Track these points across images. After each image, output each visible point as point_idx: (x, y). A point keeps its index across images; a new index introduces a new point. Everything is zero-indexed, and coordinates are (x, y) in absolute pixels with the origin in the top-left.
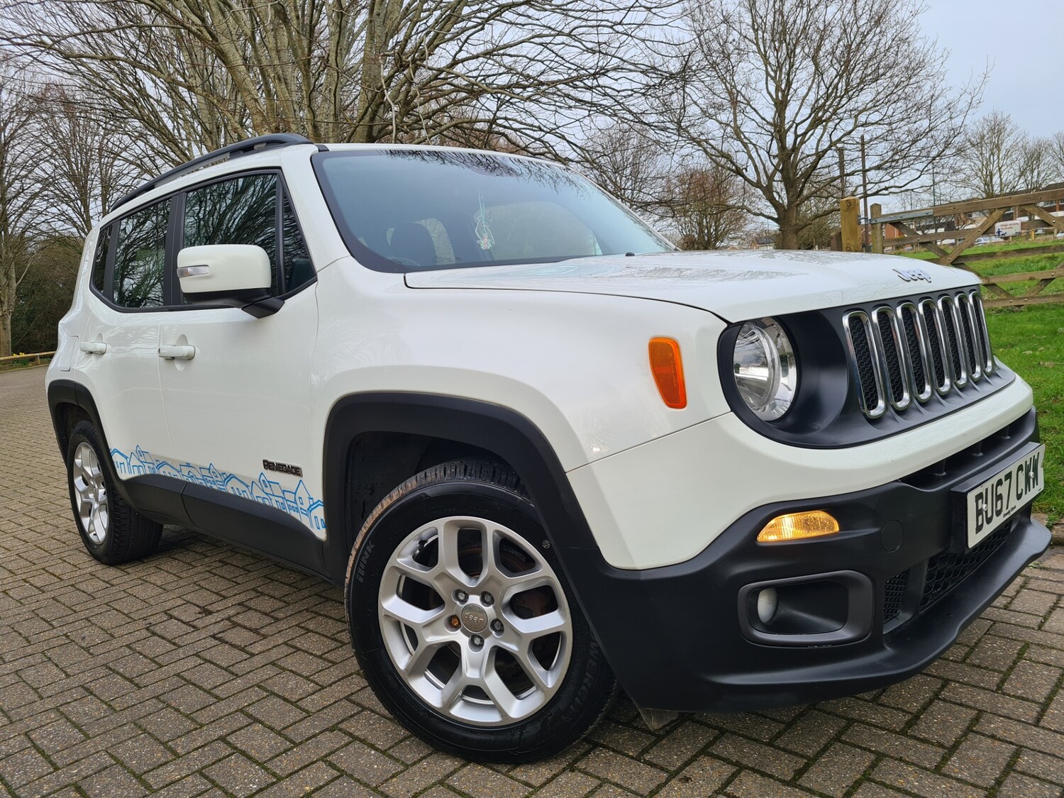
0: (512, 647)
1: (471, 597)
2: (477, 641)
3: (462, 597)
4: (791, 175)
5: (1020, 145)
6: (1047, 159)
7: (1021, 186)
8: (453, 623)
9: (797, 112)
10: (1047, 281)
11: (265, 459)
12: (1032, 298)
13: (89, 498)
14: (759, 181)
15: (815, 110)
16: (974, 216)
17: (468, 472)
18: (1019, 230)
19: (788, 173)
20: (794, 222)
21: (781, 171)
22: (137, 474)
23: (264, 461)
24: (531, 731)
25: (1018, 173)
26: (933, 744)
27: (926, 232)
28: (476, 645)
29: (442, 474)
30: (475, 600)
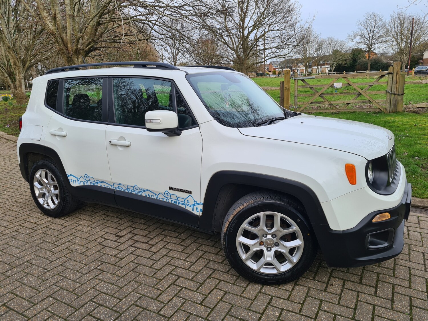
0: (283, 251)
1: (268, 236)
2: (269, 249)
3: (265, 236)
4: (246, 47)
5: (316, 40)
6: (324, 46)
7: (315, 55)
8: (261, 243)
9: (249, 22)
10: (348, 104)
11: (170, 186)
12: (343, 109)
13: (43, 191)
14: (234, 48)
15: (255, 23)
16: (299, 65)
17: (272, 198)
18: (341, 86)
19: (245, 46)
20: (246, 65)
21: (242, 45)
22: (82, 184)
23: (169, 187)
24: (287, 275)
25: (315, 50)
26: (388, 269)
27: (283, 69)
28: (269, 250)
29: (263, 198)
30: (269, 237)
